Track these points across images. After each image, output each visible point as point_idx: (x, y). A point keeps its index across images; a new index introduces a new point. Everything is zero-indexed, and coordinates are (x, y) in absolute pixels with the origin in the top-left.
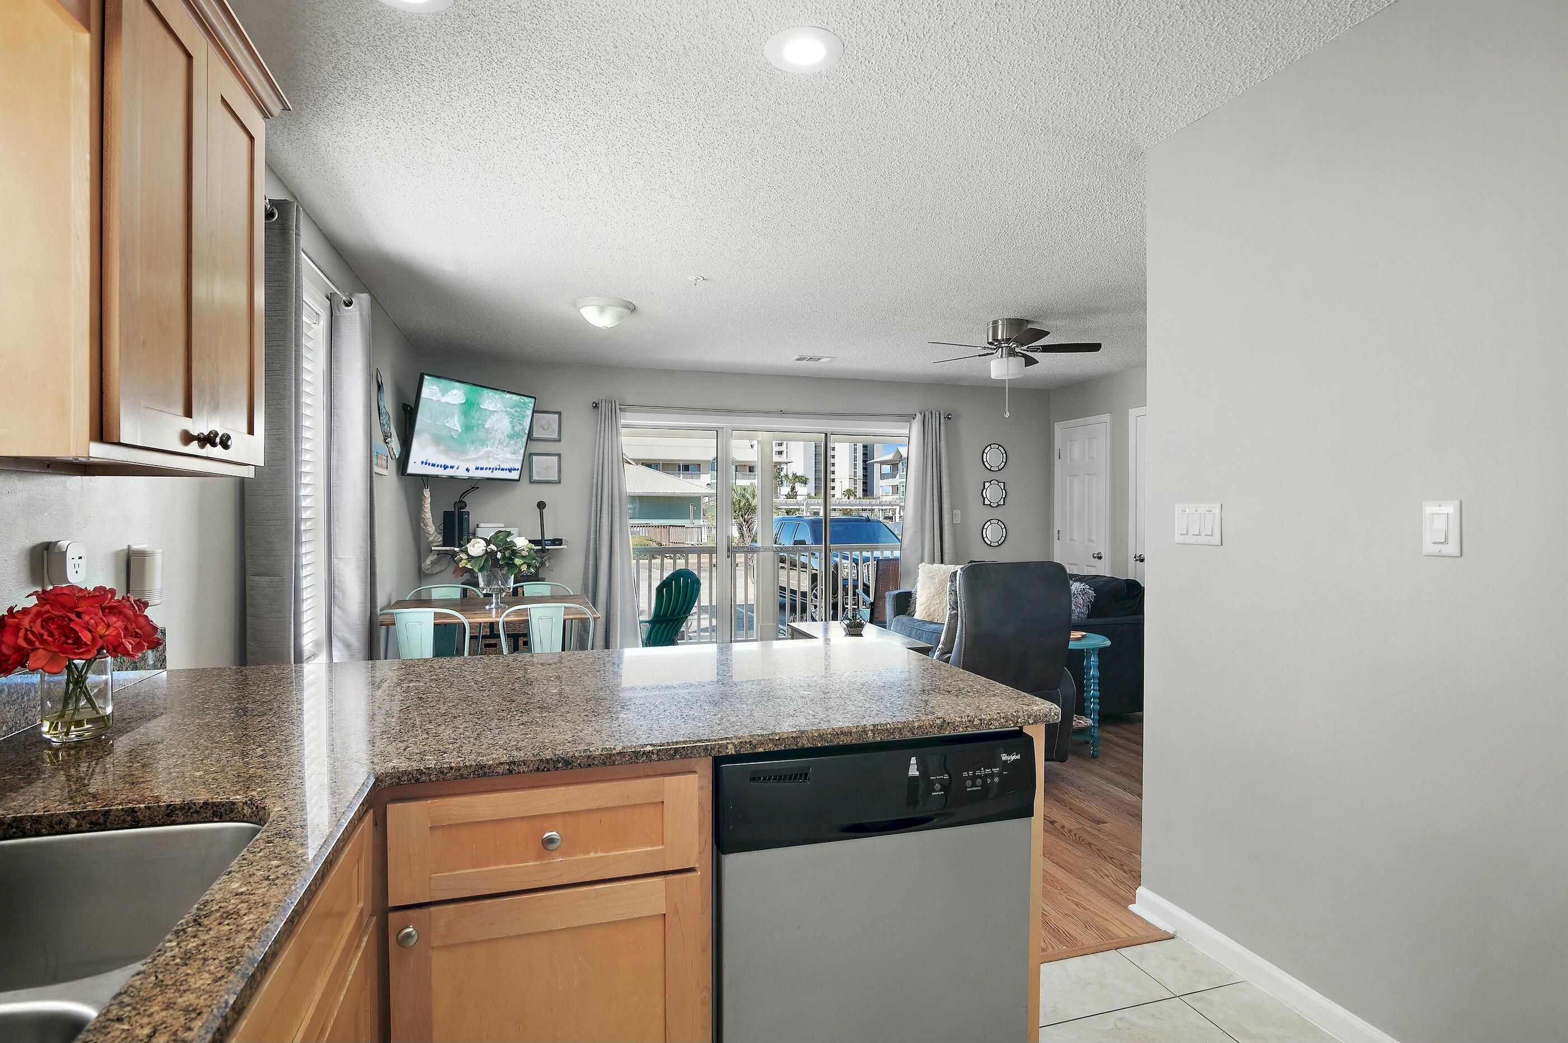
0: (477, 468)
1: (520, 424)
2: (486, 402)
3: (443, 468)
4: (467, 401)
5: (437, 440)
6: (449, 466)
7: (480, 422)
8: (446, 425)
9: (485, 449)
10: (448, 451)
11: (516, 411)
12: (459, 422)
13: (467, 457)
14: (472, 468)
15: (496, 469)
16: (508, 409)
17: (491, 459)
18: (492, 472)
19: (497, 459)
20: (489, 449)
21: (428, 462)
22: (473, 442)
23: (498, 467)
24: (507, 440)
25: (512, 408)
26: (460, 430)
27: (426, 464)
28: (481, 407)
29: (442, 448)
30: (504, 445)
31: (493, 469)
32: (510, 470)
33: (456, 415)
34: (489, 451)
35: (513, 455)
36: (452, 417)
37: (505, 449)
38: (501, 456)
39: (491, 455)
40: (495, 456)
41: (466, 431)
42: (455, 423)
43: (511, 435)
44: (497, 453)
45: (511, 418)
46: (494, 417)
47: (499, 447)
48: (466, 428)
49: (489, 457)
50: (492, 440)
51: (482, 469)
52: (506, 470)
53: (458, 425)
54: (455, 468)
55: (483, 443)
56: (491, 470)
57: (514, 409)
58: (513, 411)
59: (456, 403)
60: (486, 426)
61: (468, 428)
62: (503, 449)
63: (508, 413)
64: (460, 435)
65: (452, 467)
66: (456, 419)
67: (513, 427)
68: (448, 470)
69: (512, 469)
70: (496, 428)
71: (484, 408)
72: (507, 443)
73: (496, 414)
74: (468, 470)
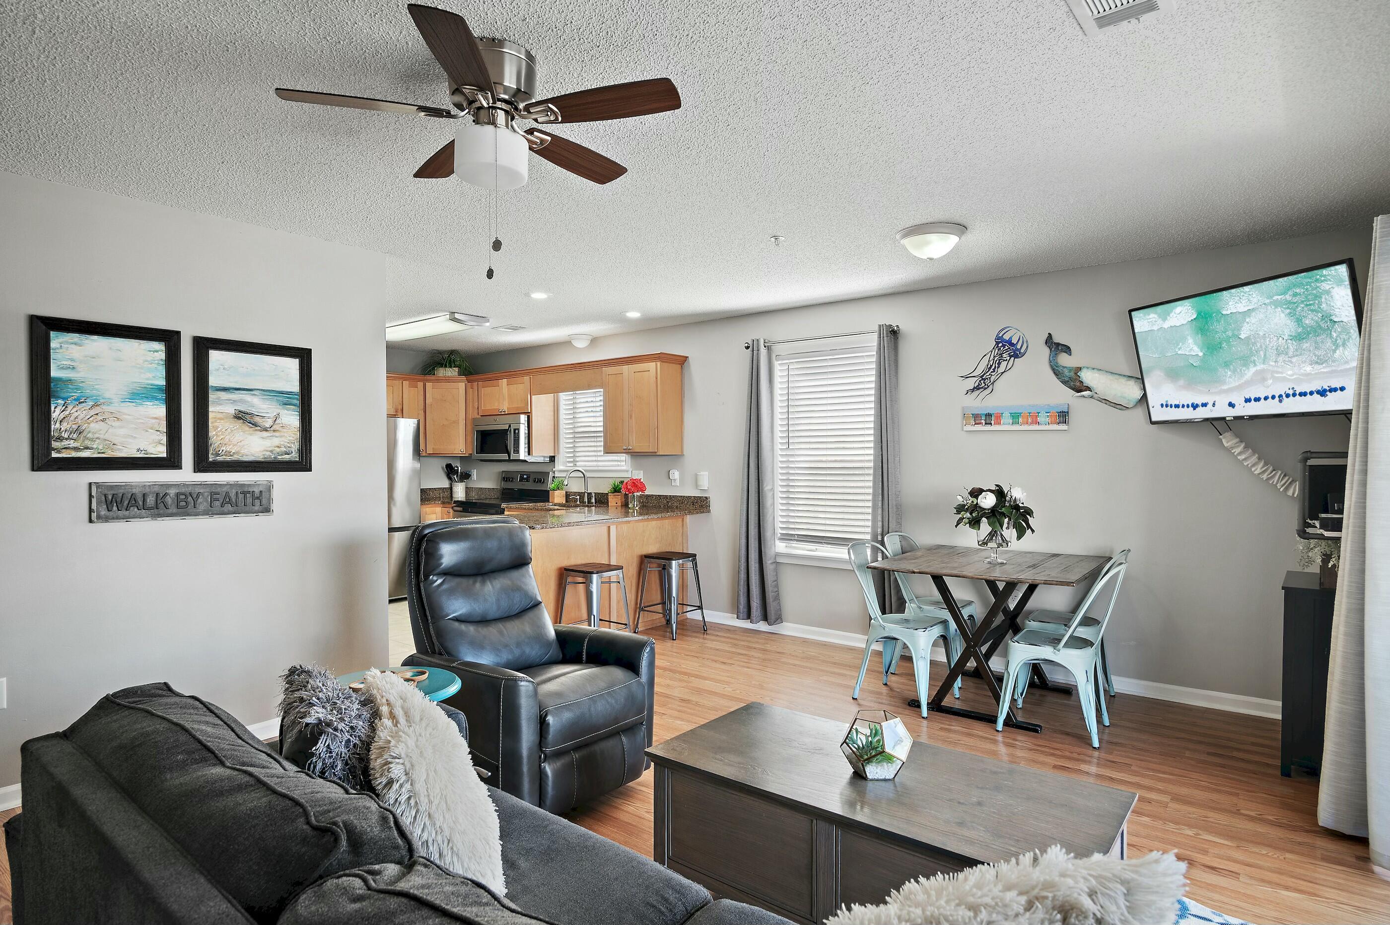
0: (1248, 400)
1: (1312, 311)
2: (1230, 303)
3: (1191, 409)
4: (1199, 314)
5: (1173, 374)
6: (1200, 404)
7: (1230, 333)
8: (1179, 352)
9: (1253, 370)
10: (1191, 384)
11: (1295, 295)
12: (1196, 343)
13: (1225, 387)
14: (1238, 400)
15: (1288, 396)
16: (1275, 298)
17: (1270, 382)
18: (1280, 401)
19: (1284, 379)
20: (1260, 367)
21: (1169, 403)
22: (1227, 365)
23: (1291, 392)
24: (1292, 346)
25: (1284, 293)
26: (1201, 354)
27: (1167, 406)
28: (1224, 312)
29: (1181, 382)
30: (1291, 354)
31: (1280, 396)
32: (1322, 393)
33: (1189, 338)
34: (1263, 371)
35: (1317, 367)
36: (1183, 339)
37: (1294, 360)
38: (1290, 372)
39: (1269, 376)
40: (1277, 375)
41: (1211, 353)
42: (1192, 347)
43: (1299, 334)
44: (1280, 370)
45: (1288, 308)
46: (1253, 319)
47: (1281, 359)
48: (1208, 348)
49: (1264, 379)
50: (1262, 353)
51: (1257, 400)
52: (1311, 393)
53: (1196, 348)
54: (1210, 406)
55: (1246, 361)
56: (1277, 399)
57: (1290, 293)
58: (1288, 297)
59: (1185, 322)
60: (1242, 336)
61: (1212, 347)
62: (1291, 362)
63: (1276, 304)
64: (1203, 359)
65: (1204, 405)
66: (1190, 341)
67: (1299, 321)
68: (1200, 409)
69: (1325, 391)
70: (1261, 333)
71: (1228, 312)
72: (1297, 350)
73: (1253, 314)
74: (1231, 405)
